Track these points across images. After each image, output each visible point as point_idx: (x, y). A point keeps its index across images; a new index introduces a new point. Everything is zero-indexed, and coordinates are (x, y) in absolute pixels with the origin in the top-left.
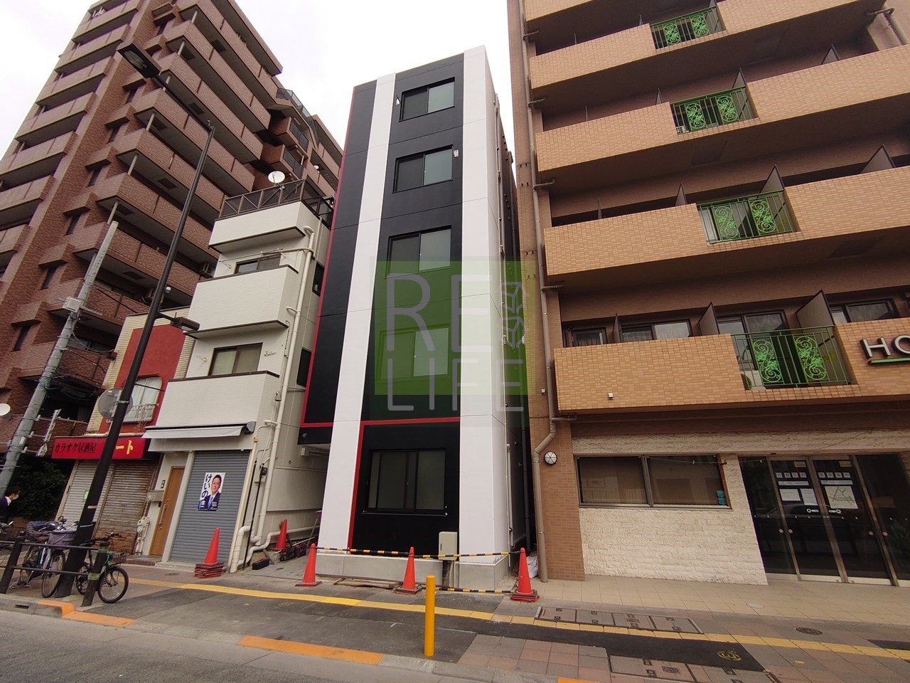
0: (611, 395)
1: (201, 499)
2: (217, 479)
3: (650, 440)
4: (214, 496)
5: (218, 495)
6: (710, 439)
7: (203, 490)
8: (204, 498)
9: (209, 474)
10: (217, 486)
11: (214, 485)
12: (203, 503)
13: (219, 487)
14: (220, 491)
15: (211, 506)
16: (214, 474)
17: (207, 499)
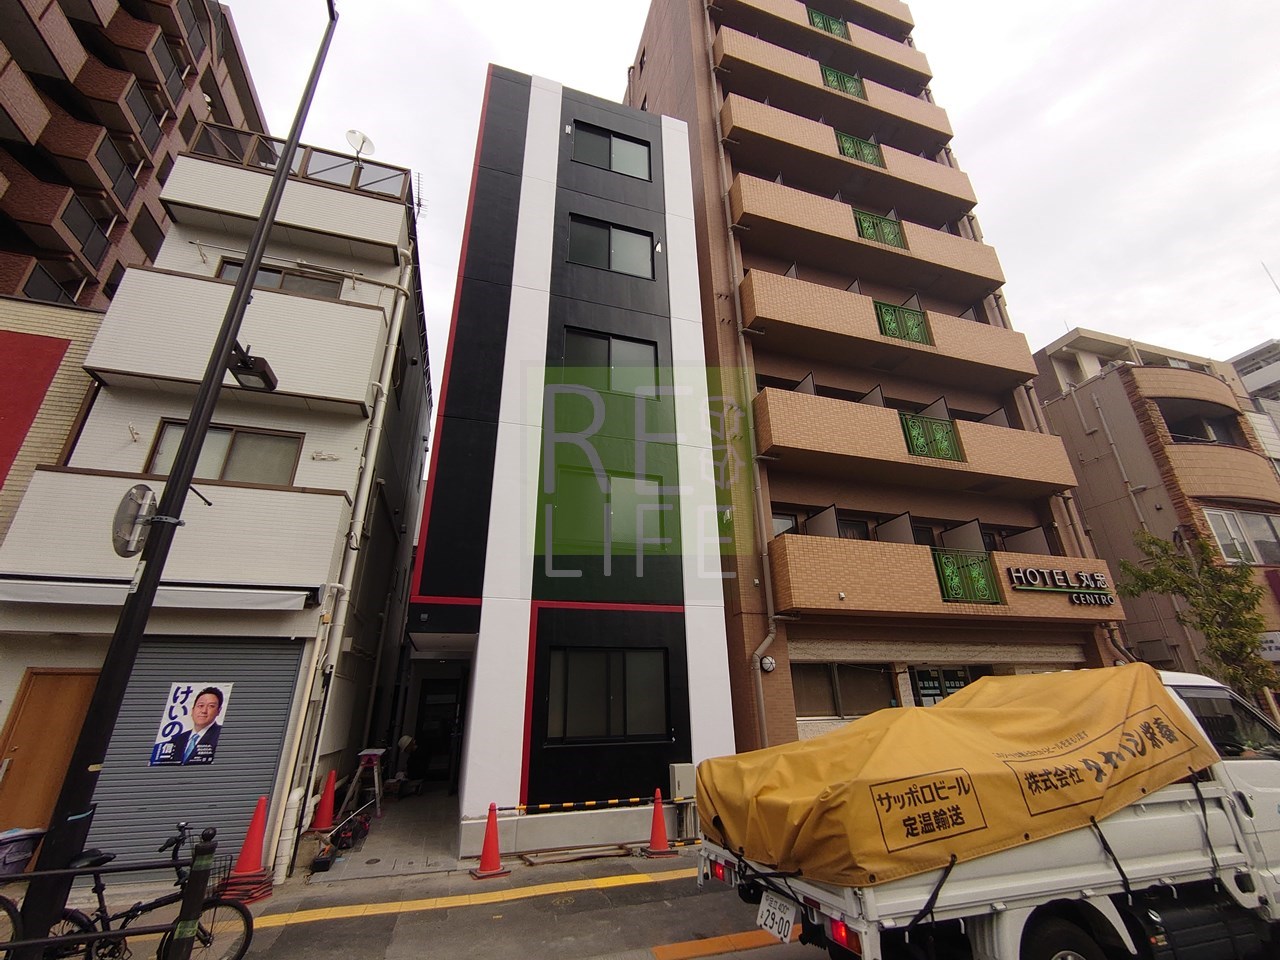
0: (843, 595)
1: (160, 739)
2: (209, 698)
3: (849, 647)
4: (202, 733)
5: (214, 731)
6: (894, 647)
7: (165, 721)
8: (169, 738)
9: (184, 687)
10: (210, 711)
11: (198, 710)
12: (169, 748)
13: (217, 712)
14: (220, 720)
15: (195, 753)
16: (197, 688)
17: (180, 740)
